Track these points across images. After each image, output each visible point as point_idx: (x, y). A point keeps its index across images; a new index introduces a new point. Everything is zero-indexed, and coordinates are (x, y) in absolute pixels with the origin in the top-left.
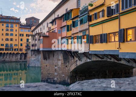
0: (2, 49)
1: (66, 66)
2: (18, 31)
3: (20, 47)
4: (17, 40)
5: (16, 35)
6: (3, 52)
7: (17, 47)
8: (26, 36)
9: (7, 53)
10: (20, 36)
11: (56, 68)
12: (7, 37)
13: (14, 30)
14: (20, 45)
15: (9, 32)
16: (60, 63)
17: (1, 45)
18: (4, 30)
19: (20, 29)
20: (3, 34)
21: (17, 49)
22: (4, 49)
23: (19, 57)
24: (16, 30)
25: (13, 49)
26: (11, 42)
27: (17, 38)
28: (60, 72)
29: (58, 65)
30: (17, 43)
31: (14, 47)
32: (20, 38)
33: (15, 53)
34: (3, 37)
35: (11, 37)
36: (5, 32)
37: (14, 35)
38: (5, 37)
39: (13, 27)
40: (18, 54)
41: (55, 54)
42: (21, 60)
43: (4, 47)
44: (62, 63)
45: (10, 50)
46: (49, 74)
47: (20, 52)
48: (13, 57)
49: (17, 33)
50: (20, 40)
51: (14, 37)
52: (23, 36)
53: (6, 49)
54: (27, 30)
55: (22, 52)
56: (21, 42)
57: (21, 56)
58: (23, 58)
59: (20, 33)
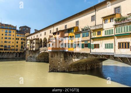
0: (2, 49)
1: (66, 62)
2: (15, 35)
3: (16, 48)
4: (14, 43)
5: (13, 39)
6: (2, 51)
7: (13, 48)
8: (21, 40)
9: (6, 52)
10: (16, 39)
11: (59, 63)
12: (6, 40)
13: (12, 35)
14: (16, 46)
15: (8, 37)
16: (62, 59)
17: (1, 46)
18: (3, 35)
19: (16, 34)
20: (2, 38)
21: (14, 49)
22: (3, 49)
23: (15, 55)
24: (13, 35)
25: (10, 49)
26: (9, 44)
27: (14, 41)
28: (62, 65)
29: (60, 61)
30: (13, 44)
31: (12, 48)
32: (16, 41)
33: (12, 52)
34: (2, 40)
35: (10, 40)
36: (4, 36)
37: (12, 39)
38: (4, 40)
39: (11, 33)
40: (14, 53)
41: (59, 54)
42: (16, 58)
43: (3, 48)
44: (63, 60)
45: (8, 50)
46: (54, 67)
47: (16, 52)
48: (10, 55)
49: (14, 37)
50: (16, 43)
51: (12, 40)
52: (18, 39)
53: (5, 50)
54: (22, 35)
55: (18, 52)
56: (16, 44)
57: (16, 54)
58: (18, 56)
59: (16, 37)
